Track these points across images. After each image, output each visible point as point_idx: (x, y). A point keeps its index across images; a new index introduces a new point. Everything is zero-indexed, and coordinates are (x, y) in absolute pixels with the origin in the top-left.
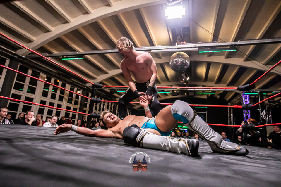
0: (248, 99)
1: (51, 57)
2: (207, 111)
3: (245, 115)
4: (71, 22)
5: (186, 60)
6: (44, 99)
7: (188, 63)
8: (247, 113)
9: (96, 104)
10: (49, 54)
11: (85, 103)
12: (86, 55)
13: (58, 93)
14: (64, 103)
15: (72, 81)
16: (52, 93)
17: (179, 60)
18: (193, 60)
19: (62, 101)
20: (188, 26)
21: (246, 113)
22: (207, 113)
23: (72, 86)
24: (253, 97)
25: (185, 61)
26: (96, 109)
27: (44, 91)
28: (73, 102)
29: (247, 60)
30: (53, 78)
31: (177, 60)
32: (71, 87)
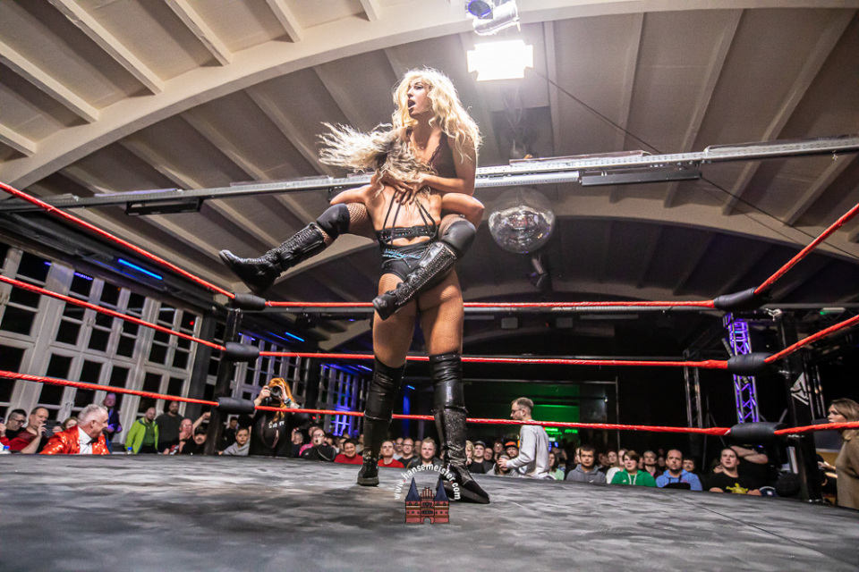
0: (746, 337)
1: (87, 206)
2: (617, 378)
3: (737, 387)
4: (160, 91)
5: (543, 214)
6: (64, 350)
7: (550, 221)
8: (746, 382)
9: (252, 364)
10: (80, 196)
11: (212, 360)
12: (212, 200)
13: (117, 328)
14: (136, 363)
15: (166, 288)
16: (95, 331)
17: (520, 211)
18: (563, 213)
19: (129, 354)
20: (545, 104)
21: (742, 381)
22: (616, 383)
23: (166, 302)
24: (761, 328)
25: (540, 217)
26: (249, 380)
27: (63, 323)
28: (169, 358)
29: (733, 210)
30: (98, 277)
31: (515, 213)
32: (163, 305)
